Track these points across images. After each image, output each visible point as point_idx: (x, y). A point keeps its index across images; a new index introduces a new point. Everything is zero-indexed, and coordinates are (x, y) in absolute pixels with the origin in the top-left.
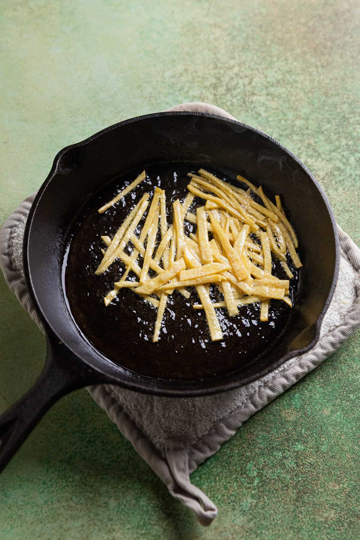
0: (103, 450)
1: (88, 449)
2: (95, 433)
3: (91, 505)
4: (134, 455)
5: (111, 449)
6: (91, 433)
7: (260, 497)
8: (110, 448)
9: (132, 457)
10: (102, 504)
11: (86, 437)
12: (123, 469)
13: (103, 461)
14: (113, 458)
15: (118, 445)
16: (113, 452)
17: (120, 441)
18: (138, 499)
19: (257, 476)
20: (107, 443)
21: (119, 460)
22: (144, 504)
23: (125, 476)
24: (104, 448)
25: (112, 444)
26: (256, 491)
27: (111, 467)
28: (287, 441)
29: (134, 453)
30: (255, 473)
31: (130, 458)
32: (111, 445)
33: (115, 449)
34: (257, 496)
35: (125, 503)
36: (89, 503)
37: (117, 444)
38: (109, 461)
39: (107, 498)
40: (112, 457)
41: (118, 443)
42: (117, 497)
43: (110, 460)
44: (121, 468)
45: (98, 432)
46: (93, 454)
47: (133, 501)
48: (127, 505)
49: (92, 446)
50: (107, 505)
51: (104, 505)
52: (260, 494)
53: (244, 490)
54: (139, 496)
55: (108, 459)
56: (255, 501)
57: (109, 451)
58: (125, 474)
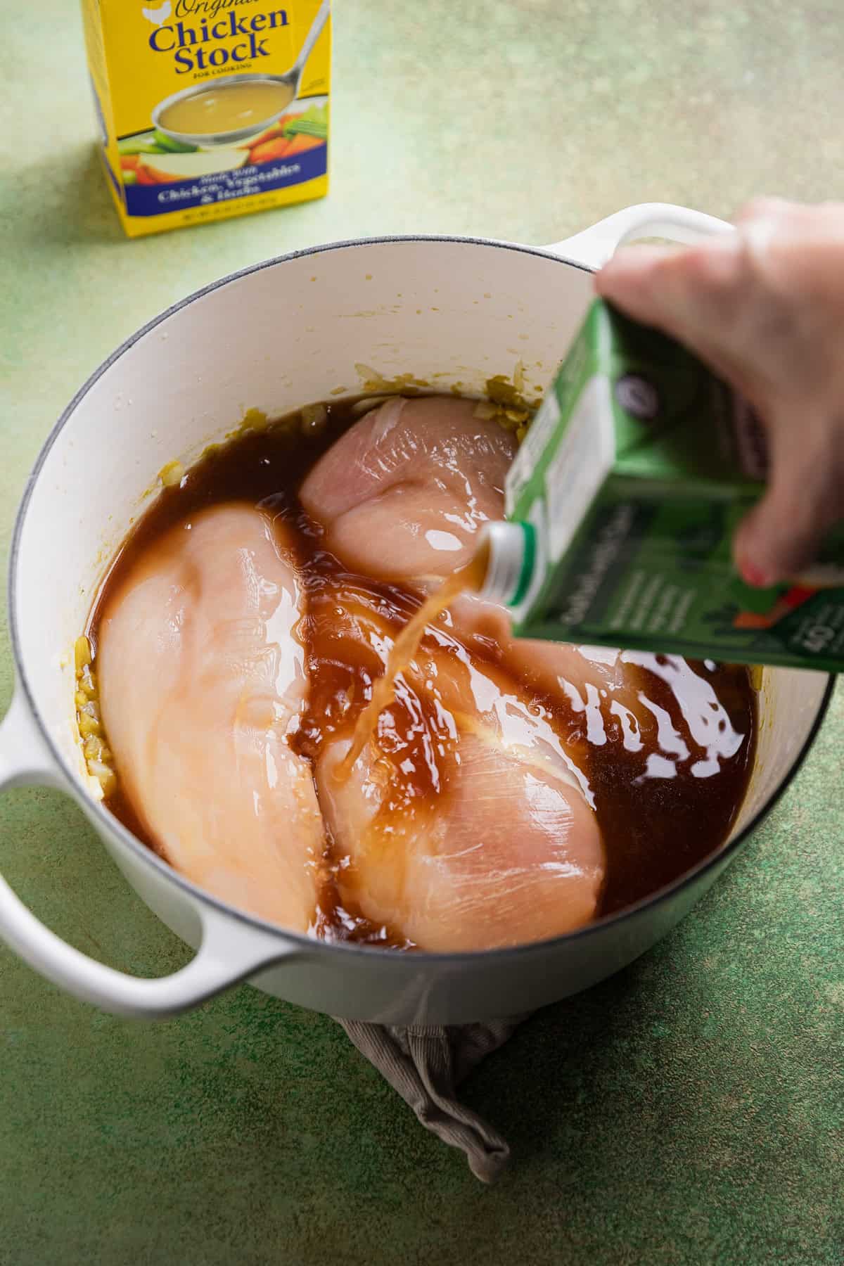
0: (288, 1040)
1: (258, 1039)
2: (272, 1009)
3: (268, 1145)
4: (347, 1050)
5: (303, 1040)
6: (265, 1010)
7: (590, 1125)
8: (301, 1037)
9: (344, 1052)
10: (288, 1143)
11: (255, 1017)
12: (327, 1076)
13: (288, 1062)
14: (308, 1056)
15: (317, 1032)
16: (307, 1046)
17: (321, 1024)
18: (358, 1133)
19: (582, 1086)
20: (296, 1027)
21: (318, 1059)
22: (369, 1141)
23: (331, 1090)
24: (290, 1036)
25: (305, 1029)
26: (582, 1114)
27: (304, 1073)
28: (638, 1020)
29: (347, 1046)
30: (579, 1082)
31: (341, 1056)
32: (303, 1031)
33: (311, 1038)
34: (583, 1124)
35: (331, 1141)
36: (264, 1141)
37: (315, 1029)
38: (301, 1062)
39: (297, 1133)
40: (307, 1053)
41: (317, 1026)
42: (318, 1130)
43: (302, 1059)
44: (324, 1074)
45: (278, 1008)
46: (270, 1050)
47: (348, 1136)
48: (337, 1144)
49: (267, 1034)
50: (299, 1144)
51: (292, 1145)
52: (588, 1119)
53: (559, 1113)
54: (358, 1127)
55: (299, 1057)
56: (580, 1133)
57: (299, 1044)
58: (331, 1085)
